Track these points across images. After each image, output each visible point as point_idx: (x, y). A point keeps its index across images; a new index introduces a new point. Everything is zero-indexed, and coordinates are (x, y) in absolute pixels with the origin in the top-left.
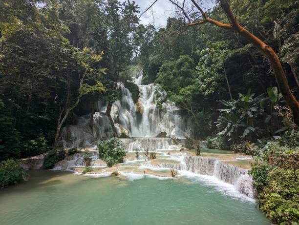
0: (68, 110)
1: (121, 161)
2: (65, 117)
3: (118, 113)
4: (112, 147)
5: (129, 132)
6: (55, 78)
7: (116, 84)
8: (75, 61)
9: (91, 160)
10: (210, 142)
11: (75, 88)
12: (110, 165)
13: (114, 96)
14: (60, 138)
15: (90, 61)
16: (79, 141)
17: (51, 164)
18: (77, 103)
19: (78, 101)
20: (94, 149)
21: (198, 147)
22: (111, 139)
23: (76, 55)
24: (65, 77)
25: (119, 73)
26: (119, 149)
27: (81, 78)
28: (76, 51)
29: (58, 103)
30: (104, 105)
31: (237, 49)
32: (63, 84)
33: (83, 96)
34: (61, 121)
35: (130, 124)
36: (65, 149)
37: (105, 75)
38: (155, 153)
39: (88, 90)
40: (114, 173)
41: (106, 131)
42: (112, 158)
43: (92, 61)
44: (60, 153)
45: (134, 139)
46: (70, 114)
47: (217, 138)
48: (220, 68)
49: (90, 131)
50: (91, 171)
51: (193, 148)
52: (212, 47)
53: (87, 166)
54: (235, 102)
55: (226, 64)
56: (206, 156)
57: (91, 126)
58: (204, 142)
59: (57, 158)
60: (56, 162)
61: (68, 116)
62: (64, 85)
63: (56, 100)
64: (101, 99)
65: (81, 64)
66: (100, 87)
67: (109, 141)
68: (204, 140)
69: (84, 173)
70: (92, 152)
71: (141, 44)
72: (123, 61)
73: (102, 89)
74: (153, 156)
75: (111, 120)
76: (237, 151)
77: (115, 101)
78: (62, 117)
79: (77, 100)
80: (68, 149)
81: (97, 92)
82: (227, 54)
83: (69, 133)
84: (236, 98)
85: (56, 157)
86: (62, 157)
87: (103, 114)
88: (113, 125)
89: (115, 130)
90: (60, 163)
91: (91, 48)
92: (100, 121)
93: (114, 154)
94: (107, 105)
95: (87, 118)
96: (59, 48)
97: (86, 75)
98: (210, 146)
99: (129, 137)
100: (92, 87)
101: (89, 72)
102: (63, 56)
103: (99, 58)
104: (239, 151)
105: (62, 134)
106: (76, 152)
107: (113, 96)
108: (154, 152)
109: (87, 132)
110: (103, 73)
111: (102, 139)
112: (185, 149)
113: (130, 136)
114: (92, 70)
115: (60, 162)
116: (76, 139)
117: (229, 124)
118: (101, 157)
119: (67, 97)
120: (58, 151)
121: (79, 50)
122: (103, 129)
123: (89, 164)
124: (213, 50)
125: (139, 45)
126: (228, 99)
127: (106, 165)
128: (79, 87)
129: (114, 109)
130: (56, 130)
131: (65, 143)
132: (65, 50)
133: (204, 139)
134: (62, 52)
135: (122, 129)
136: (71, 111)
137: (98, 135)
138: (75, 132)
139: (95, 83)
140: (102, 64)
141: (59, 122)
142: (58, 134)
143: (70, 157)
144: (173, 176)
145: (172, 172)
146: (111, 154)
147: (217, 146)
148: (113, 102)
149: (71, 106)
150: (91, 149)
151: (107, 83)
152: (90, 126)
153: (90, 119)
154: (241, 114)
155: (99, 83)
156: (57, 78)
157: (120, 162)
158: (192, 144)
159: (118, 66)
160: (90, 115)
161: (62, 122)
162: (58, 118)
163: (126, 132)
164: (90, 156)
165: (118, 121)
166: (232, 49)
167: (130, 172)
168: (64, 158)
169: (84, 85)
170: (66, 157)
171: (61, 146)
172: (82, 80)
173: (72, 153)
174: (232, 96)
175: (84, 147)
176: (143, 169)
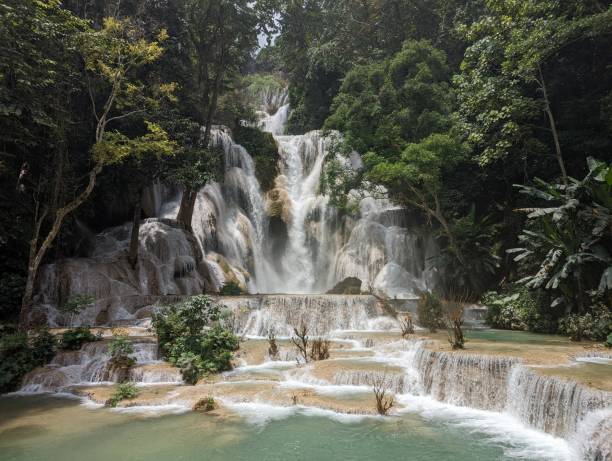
0: (61, 213)
1: (225, 366)
2: (52, 234)
3: (214, 220)
4: (195, 324)
5: (247, 280)
6: (18, 113)
7: (208, 132)
8: (78, 60)
9: (131, 364)
10: (497, 309)
11: (82, 144)
12: (190, 378)
13: (202, 169)
14: (36, 297)
15: (125, 61)
16: (95, 308)
17: (10, 376)
18: (89, 190)
19: (93, 183)
20: (144, 328)
21: (459, 324)
22: (194, 298)
23: (81, 42)
24: (49, 111)
25: (215, 98)
26: (219, 330)
27: (100, 112)
28: (81, 29)
29: (29, 191)
30: (171, 196)
31: (583, 16)
32: (44, 132)
33: (106, 168)
34: (39, 245)
35: (250, 253)
36: (54, 332)
37: (172, 105)
38: (327, 342)
39: (122, 152)
40: (202, 403)
41: (179, 274)
42: (197, 357)
43: (132, 62)
44: (37, 344)
45: (262, 300)
46: (69, 223)
47: (516, 296)
48: (528, 79)
49: (130, 275)
50: (133, 397)
51: (443, 326)
52: (504, 12)
53: (120, 381)
54: (576, 185)
55: (547, 67)
56: (482, 350)
57: (132, 260)
58: (476, 307)
59: (28, 361)
60: (25, 372)
61: (61, 230)
62: (47, 136)
63: (24, 180)
64: (163, 178)
65: (99, 70)
66: (159, 141)
67: (188, 305)
68: (475, 302)
69: (111, 403)
70: (135, 340)
71: (284, 7)
72: (226, 59)
73: (166, 146)
74: (321, 351)
75: (193, 241)
76: (579, 337)
77: (204, 184)
78: (44, 233)
79: (86, 182)
80: (63, 331)
81: (150, 157)
82: (553, 32)
83: (65, 281)
84: (580, 171)
85: (24, 355)
86: (44, 354)
87: (169, 222)
88: (198, 258)
89: (205, 272)
90: (39, 373)
91: (127, 20)
92: (159, 246)
93: (203, 344)
94: (181, 196)
95: (121, 236)
96: (29, 18)
97: (115, 103)
98: (497, 322)
99: (247, 294)
100: (134, 142)
101: (124, 96)
102: (41, 43)
103: (152, 50)
104: (587, 338)
105: (44, 287)
106: (89, 339)
107: (199, 168)
108: (324, 338)
109: (120, 279)
110: (168, 100)
111: (165, 301)
112: (417, 328)
113: (253, 290)
114: (132, 87)
115: (39, 369)
116: (85, 302)
117: (555, 254)
118: (163, 353)
119: (59, 173)
120: (32, 336)
121: (91, 26)
122: (171, 269)
123: (126, 376)
124: (507, 21)
125: (278, 10)
126: (552, 175)
127: (179, 377)
128: (95, 141)
129: (202, 209)
130: (25, 274)
131: (53, 313)
132: (45, 25)
133: (476, 298)
134: (37, 31)
135: (226, 270)
136: (69, 214)
137: (154, 288)
138: (83, 278)
139: (145, 130)
140: (164, 68)
141: (34, 250)
142: (30, 286)
143: (68, 355)
144: (382, 410)
145: (379, 398)
146: (193, 346)
147: (517, 322)
148: (198, 187)
149: (69, 201)
150: (133, 331)
151: (178, 129)
152: (129, 261)
153: (129, 241)
154: (595, 221)
155: (154, 128)
156: (24, 112)
157: (221, 370)
158: (439, 315)
159: (211, 75)
160: (128, 227)
161: (43, 248)
162: (32, 238)
163: (240, 278)
164: (131, 352)
165: (215, 244)
166: (569, 18)
167: (251, 400)
168: (49, 358)
169: (109, 134)
170: (59, 356)
171: (40, 322)
172: (102, 121)
173: (76, 343)
174: (565, 166)
175: (112, 326)
176: (291, 391)
